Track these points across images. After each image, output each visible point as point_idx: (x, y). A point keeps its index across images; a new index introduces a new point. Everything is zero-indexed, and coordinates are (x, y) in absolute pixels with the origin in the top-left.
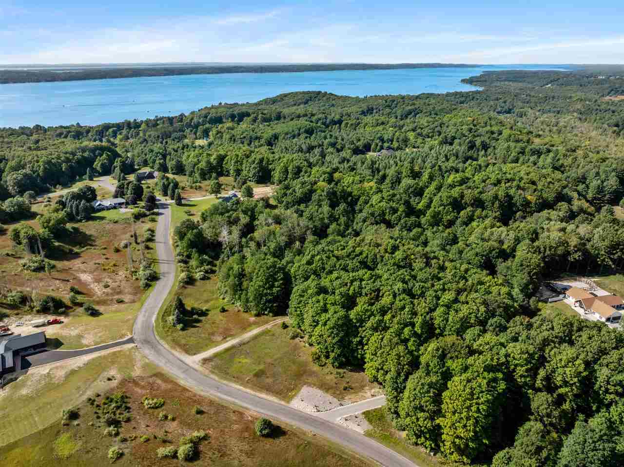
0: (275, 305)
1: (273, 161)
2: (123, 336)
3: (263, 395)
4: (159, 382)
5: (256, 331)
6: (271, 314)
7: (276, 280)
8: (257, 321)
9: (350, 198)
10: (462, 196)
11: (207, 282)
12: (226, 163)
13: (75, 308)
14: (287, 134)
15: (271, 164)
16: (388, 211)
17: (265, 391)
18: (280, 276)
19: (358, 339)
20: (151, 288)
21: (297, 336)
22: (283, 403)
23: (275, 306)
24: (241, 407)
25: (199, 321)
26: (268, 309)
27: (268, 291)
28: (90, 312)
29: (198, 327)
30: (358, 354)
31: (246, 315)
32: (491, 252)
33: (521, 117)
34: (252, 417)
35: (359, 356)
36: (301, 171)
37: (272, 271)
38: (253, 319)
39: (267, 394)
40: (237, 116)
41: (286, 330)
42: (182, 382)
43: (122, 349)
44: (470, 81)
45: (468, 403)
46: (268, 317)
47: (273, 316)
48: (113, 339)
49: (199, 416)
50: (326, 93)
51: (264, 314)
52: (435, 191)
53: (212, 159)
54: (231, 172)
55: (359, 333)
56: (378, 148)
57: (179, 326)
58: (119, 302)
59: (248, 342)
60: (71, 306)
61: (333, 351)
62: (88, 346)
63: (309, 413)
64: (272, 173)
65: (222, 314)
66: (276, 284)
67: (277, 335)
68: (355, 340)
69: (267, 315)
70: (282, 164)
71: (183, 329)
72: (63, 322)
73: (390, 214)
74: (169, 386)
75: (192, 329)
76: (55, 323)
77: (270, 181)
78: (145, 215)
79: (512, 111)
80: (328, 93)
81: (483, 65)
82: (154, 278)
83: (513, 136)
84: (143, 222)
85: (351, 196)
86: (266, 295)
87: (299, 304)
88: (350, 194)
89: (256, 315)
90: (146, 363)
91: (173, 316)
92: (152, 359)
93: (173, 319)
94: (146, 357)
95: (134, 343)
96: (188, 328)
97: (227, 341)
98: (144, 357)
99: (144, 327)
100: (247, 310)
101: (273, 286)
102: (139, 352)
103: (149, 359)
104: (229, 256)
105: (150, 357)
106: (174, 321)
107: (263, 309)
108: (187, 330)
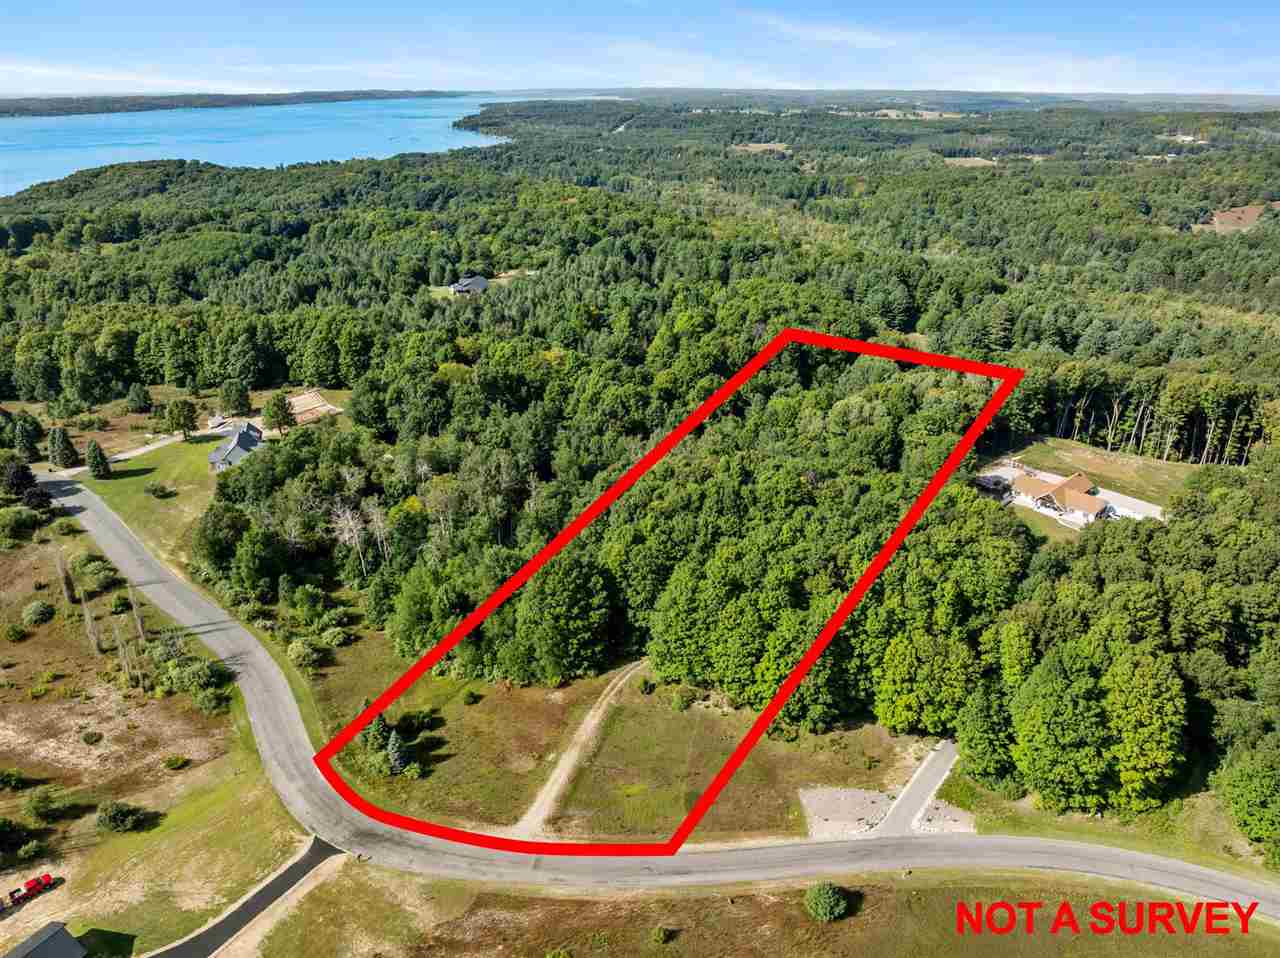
0: (598, 649)
1: (285, 329)
2: (287, 848)
3: (749, 842)
4: (501, 914)
5: (591, 721)
6: (591, 673)
7: (590, 594)
8: (573, 697)
9: (524, 390)
10: (725, 351)
11: (360, 645)
12: (143, 352)
13: (60, 827)
14: (214, 263)
15: (279, 338)
16: (632, 401)
17: (742, 833)
18: (597, 581)
19: (856, 662)
20: (231, 702)
21: (693, 699)
22: (797, 840)
23: (600, 652)
24: (734, 884)
25: (439, 743)
26: (586, 664)
27: (579, 623)
28: (130, 820)
29: (448, 756)
30: (858, 691)
31: (534, 694)
32: (878, 443)
33: (622, 191)
34: (773, 895)
35: (863, 694)
36: (372, 344)
37: (577, 577)
38: (558, 696)
39: (751, 837)
40: (11, 232)
41: (654, 694)
42: (559, 892)
43: (321, 880)
44: (470, 124)
45: (1157, 702)
46: (587, 680)
47: (597, 676)
48: (267, 863)
49: (672, 944)
50: (197, 162)
51: (577, 677)
52: (671, 349)
53: (100, 344)
54: (168, 372)
55: (853, 648)
56: (447, 275)
57: (413, 769)
58: (179, 768)
59: (600, 748)
60: (44, 825)
61: (815, 701)
62: (216, 912)
63: (860, 838)
64: (289, 358)
65: (474, 706)
66: (596, 601)
67: (643, 710)
68: (853, 664)
69: (580, 677)
70: (315, 335)
71: (424, 775)
72: (61, 881)
73: (637, 408)
74: (539, 914)
75: (440, 766)
76: (40, 892)
77: (286, 378)
78: (36, 524)
79: (598, 181)
80: (201, 162)
81: (471, 92)
82: (221, 677)
83: (677, 228)
84: (44, 541)
85: (524, 384)
86: (575, 633)
87: (689, 629)
88: (521, 379)
89: (562, 685)
90: (423, 886)
91: (383, 752)
92: (428, 871)
93: (386, 759)
94: (411, 873)
95: (341, 852)
96: (431, 767)
97: (555, 763)
98: (401, 874)
99: (321, 804)
100: (530, 680)
101: (588, 608)
102: (379, 868)
103: (421, 874)
104: (362, 573)
105: (416, 868)
106: (392, 761)
107: (573, 666)
108: (433, 771)
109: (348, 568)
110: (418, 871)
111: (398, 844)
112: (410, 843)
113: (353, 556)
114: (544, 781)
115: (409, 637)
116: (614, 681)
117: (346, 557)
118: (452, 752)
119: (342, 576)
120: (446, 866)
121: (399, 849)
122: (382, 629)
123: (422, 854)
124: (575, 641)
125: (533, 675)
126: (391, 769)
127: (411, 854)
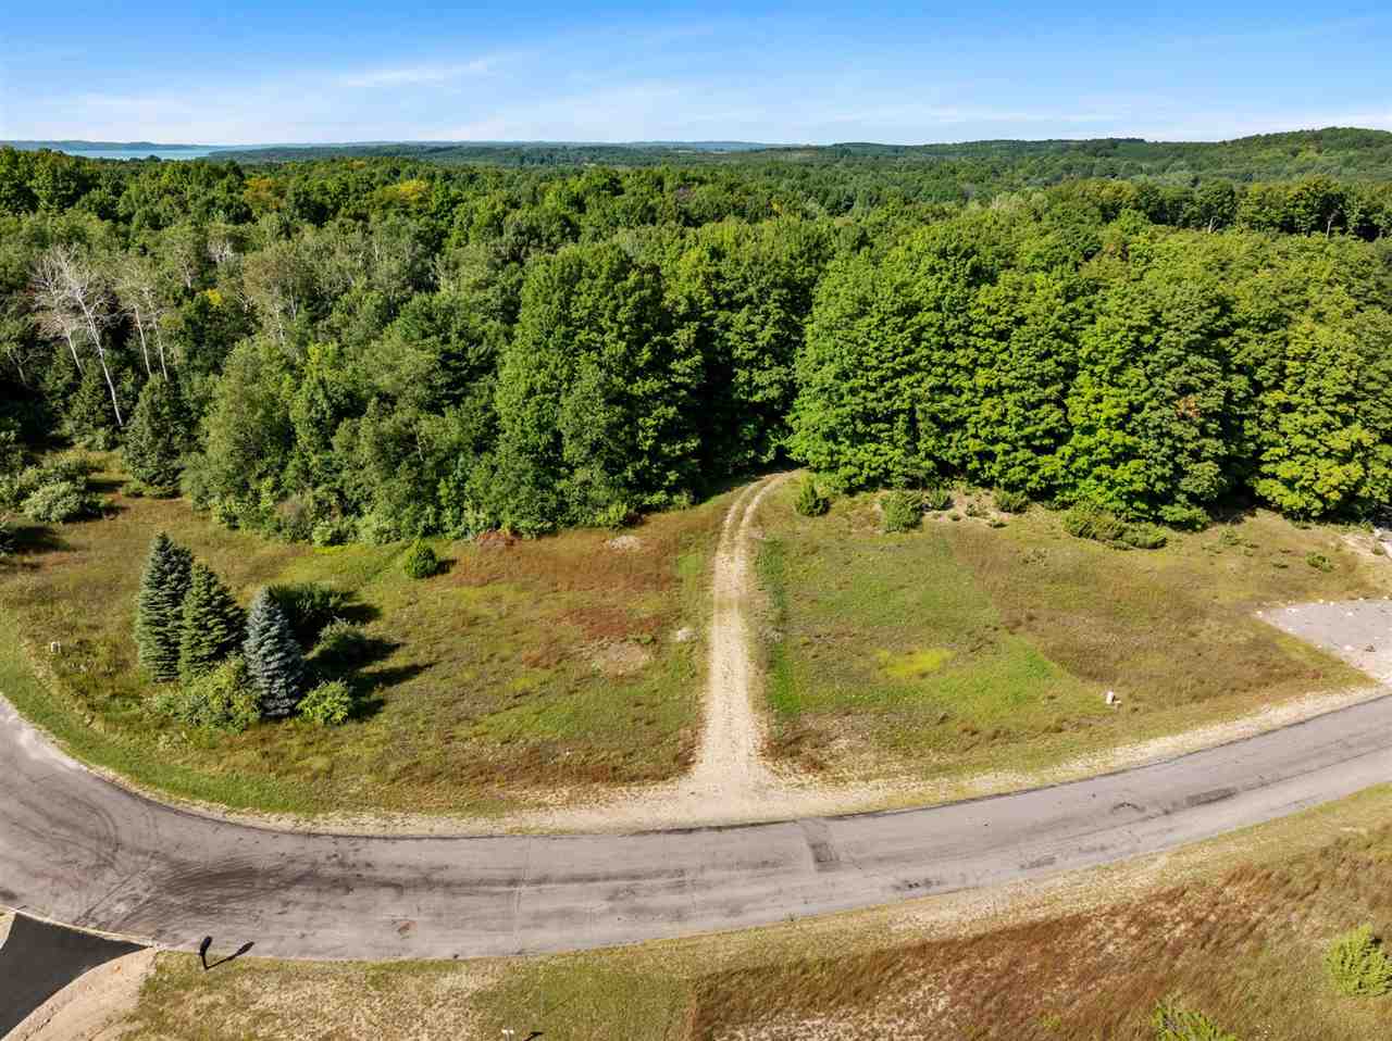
5: (730, 567)
6: (683, 499)
8: (655, 545)
11: (122, 518)
25: (382, 647)
26: (672, 477)
27: (652, 384)
29: (413, 671)
31: (572, 544)
38: (628, 542)
46: (673, 514)
47: (696, 504)
51: (654, 508)
57: (332, 695)
59: (783, 607)
65: (441, 579)
69: (659, 508)
71: (361, 712)
75: (397, 692)
89: (630, 522)
90: (481, 998)
91: (234, 662)
92: (473, 944)
93: (244, 678)
94: (419, 967)
95: (127, 948)
96: (375, 696)
97: (700, 643)
98: (383, 978)
99: (40, 823)
100: (557, 518)
101: (665, 353)
102: (288, 976)
103: (452, 965)
104: (113, 420)
105: (431, 943)
106: (261, 683)
107: (645, 484)
108: (381, 703)
109: (79, 409)
110: (444, 952)
111: (344, 885)
112: (381, 873)
113: (88, 385)
114: (699, 676)
115: (244, 487)
116: (734, 508)
117: (73, 387)
118: (422, 658)
119: (68, 427)
120: (539, 919)
121: (348, 900)
122: (176, 494)
123: (437, 899)
124: (650, 422)
125: (563, 506)
126: (261, 704)
127: (391, 908)
